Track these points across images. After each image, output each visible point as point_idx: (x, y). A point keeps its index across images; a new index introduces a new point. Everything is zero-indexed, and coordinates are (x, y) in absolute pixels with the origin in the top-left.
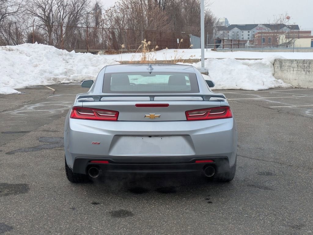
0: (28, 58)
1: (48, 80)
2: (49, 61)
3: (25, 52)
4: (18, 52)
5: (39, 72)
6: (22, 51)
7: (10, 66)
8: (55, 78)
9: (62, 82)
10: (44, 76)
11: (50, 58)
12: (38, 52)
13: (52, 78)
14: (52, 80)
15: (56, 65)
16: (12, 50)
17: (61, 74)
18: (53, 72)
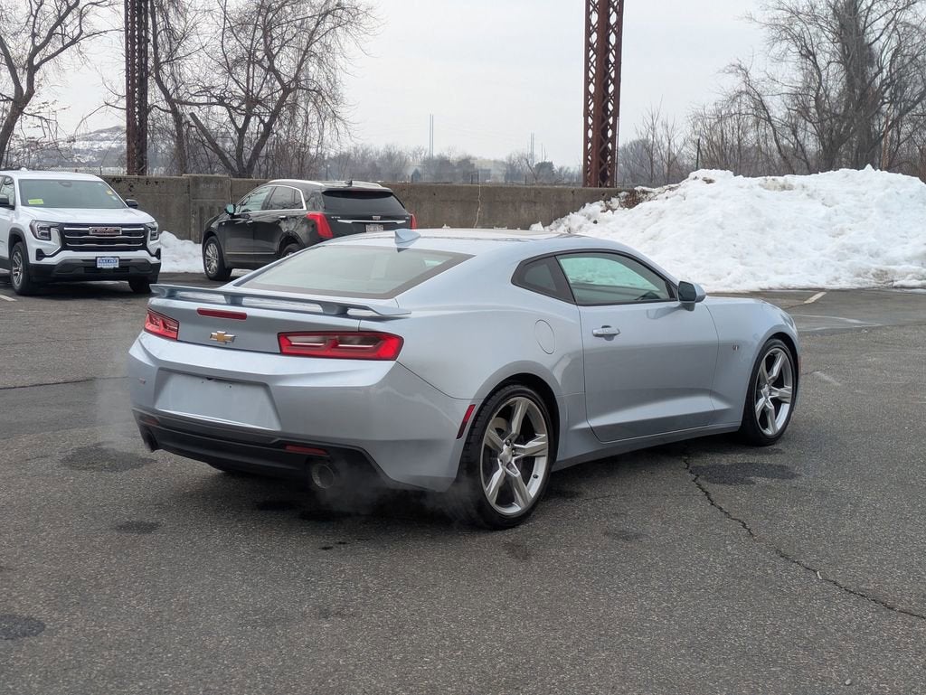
0: (823, 211)
1: (859, 275)
2: (887, 222)
3: (821, 192)
4: (804, 194)
5: (836, 251)
6: (815, 191)
7: (755, 230)
8: (881, 271)
9: (895, 284)
10: (847, 263)
11: (892, 213)
12: (864, 194)
13: (873, 271)
14: (871, 276)
15: (906, 233)
16: (790, 188)
17: (909, 260)
18: (885, 252)
